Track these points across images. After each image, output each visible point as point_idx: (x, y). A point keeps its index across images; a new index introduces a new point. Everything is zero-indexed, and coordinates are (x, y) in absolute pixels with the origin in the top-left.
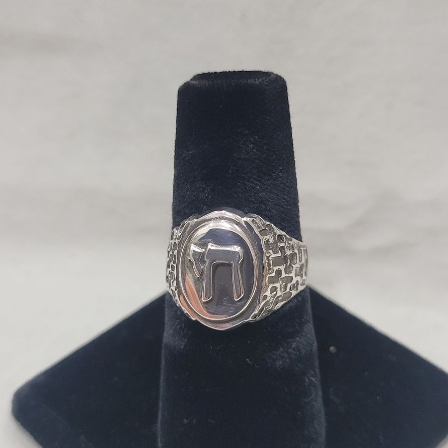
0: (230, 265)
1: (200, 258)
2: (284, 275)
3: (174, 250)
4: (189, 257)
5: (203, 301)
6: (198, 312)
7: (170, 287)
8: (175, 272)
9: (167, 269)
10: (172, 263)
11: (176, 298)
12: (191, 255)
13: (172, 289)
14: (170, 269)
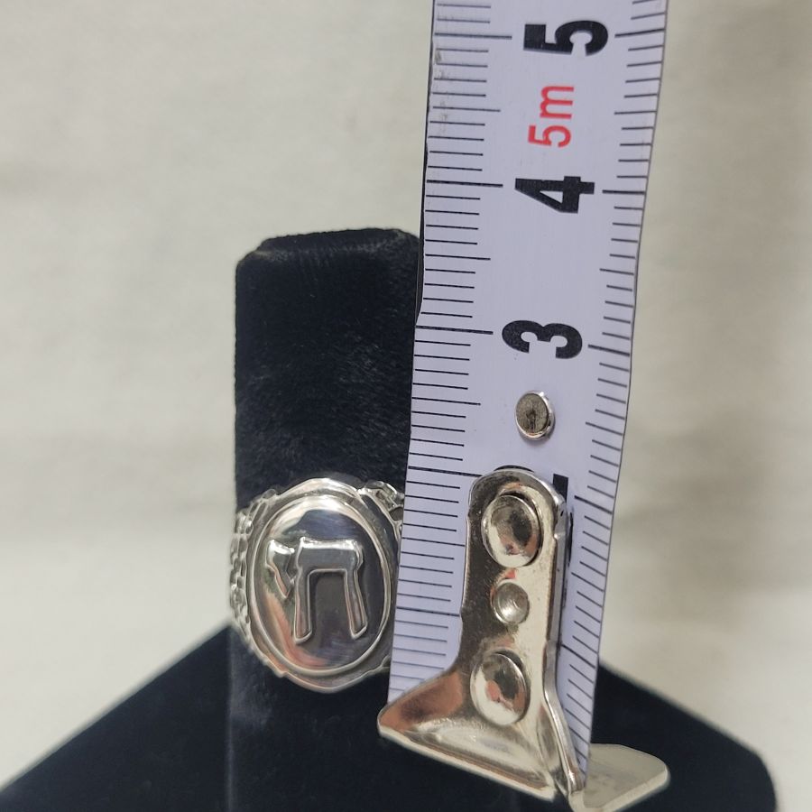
0: (340, 575)
1: (287, 564)
3: (241, 551)
4: (268, 563)
5: (296, 639)
6: (288, 659)
7: (236, 616)
8: (243, 591)
9: (231, 585)
10: (238, 575)
11: (249, 637)
12: (271, 560)
13: (240, 621)
14: (235, 585)
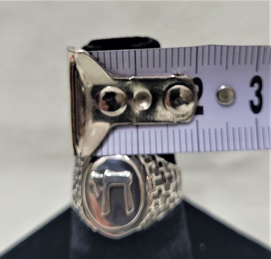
0: (122, 187)
1: (99, 182)
2: (164, 192)
3: (79, 175)
4: (92, 181)
5: (103, 214)
6: (98, 222)
7: (76, 203)
8: (80, 192)
9: (74, 189)
10: (77, 185)
11: (82, 212)
12: (93, 180)
13: (78, 206)
14: (76, 190)
